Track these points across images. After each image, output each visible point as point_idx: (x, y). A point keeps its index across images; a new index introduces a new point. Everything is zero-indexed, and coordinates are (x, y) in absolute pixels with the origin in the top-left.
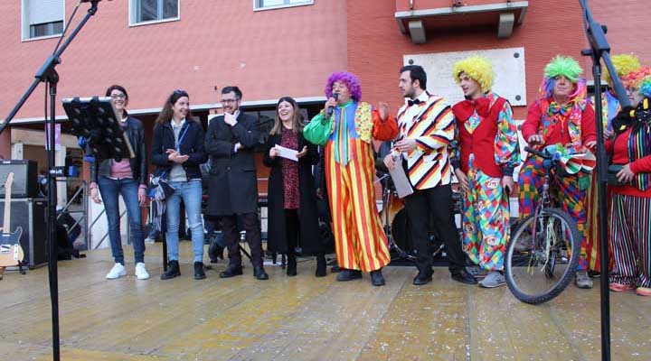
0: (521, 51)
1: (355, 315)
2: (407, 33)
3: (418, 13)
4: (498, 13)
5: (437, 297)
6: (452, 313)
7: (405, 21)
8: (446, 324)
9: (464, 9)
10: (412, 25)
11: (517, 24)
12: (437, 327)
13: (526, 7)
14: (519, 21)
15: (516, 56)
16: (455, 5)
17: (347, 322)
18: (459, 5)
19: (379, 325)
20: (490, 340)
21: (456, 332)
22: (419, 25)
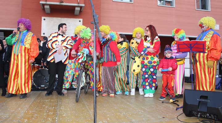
0: (81, 20)
1: (16, 110)
2: (44, 9)
3: (48, 3)
4: (74, 7)
5: (47, 102)
6: (53, 107)
7: (43, 5)
8: (49, 111)
9: (64, 4)
10: (46, 7)
11: (80, 11)
12: (46, 112)
13: (83, 6)
14: (81, 10)
15: (80, 21)
16: (61, 2)
17: (12, 113)
18: (62, 2)
19: (25, 113)
20: (64, 115)
21: (53, 114)
22: (48, 7)
